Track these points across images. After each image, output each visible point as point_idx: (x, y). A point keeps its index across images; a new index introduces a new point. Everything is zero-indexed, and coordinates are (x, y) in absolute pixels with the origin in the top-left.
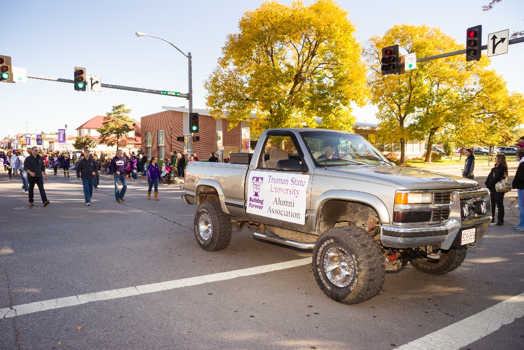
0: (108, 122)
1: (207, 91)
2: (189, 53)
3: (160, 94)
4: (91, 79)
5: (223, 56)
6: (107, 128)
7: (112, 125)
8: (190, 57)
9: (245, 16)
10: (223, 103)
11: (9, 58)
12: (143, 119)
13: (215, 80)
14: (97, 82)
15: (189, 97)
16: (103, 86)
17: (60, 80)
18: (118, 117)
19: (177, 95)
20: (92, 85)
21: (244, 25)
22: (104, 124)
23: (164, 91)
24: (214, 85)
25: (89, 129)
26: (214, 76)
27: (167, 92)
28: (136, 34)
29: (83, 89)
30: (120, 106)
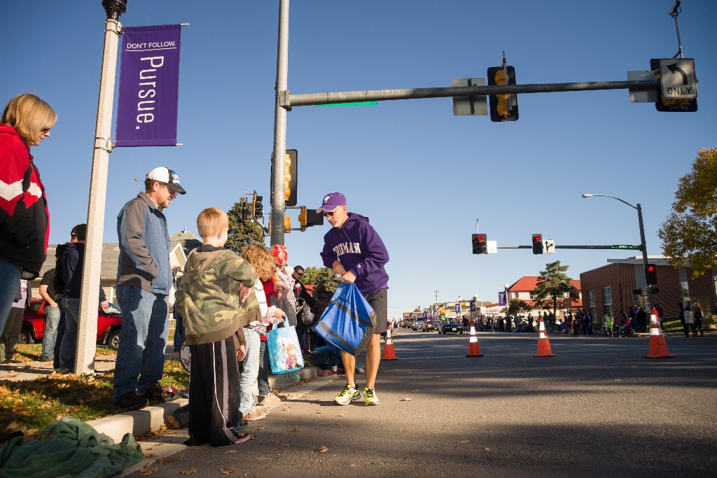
0: (542, 283)
1: (662, 241)
2: (639, 205)
3: (611, 248)
4: (547, 243)
5: (677, 201)
6: (542, 289)
7: (548, 285)
8: (639, 208)
9: (699, 157)
10: (684, 250)
11: (485, 235)
12: (582, 275)
13: (672, 227)
14: (552, 245)
15: (642, 248)
16: (557, 247)
17: (520, 247)
18: (552, 276)
19: (628, 247)
20: (547, 248)
21: (699, 166)
22: (537, 285)
23: (614, 246)
24: (670, 233)
25: (517, 292)
26: (669, 224)
27: (618, 246)
28: (583, 196)
29: (541, 252)
30: (554, 264)
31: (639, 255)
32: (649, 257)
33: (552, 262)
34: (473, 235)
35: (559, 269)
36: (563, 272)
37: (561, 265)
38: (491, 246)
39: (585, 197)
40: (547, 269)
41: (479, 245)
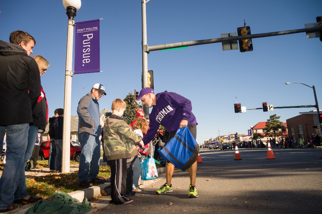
0: (268, 125)
2: (313, 86)
3: (301, 107)
4: (269, 106)
6: (268, 128)
7: (271, 125)
8: (314, 87)
11: (240, 104)
12: (287, 120)
14: (272, 107)
15: (316, 106)
16: (274, 108)
17: (257, 109)
18: (273, 121)
19: (309, 106)
20: (270, 108)
22: (266, 126)
25: (256, 130)
27: (304, 106)
28: (286, 84)
29: (267, 111)
30: (274, 116)
31: (315, 110)
32: (320, 110)
33: (272, 115)
34: (235, 104)
35: (276, 118)
36: (278, 119)
37: (277, 116)
38: (243, 109)
39: (287, 84)
40: (270, 118)
41: (237, 109)
